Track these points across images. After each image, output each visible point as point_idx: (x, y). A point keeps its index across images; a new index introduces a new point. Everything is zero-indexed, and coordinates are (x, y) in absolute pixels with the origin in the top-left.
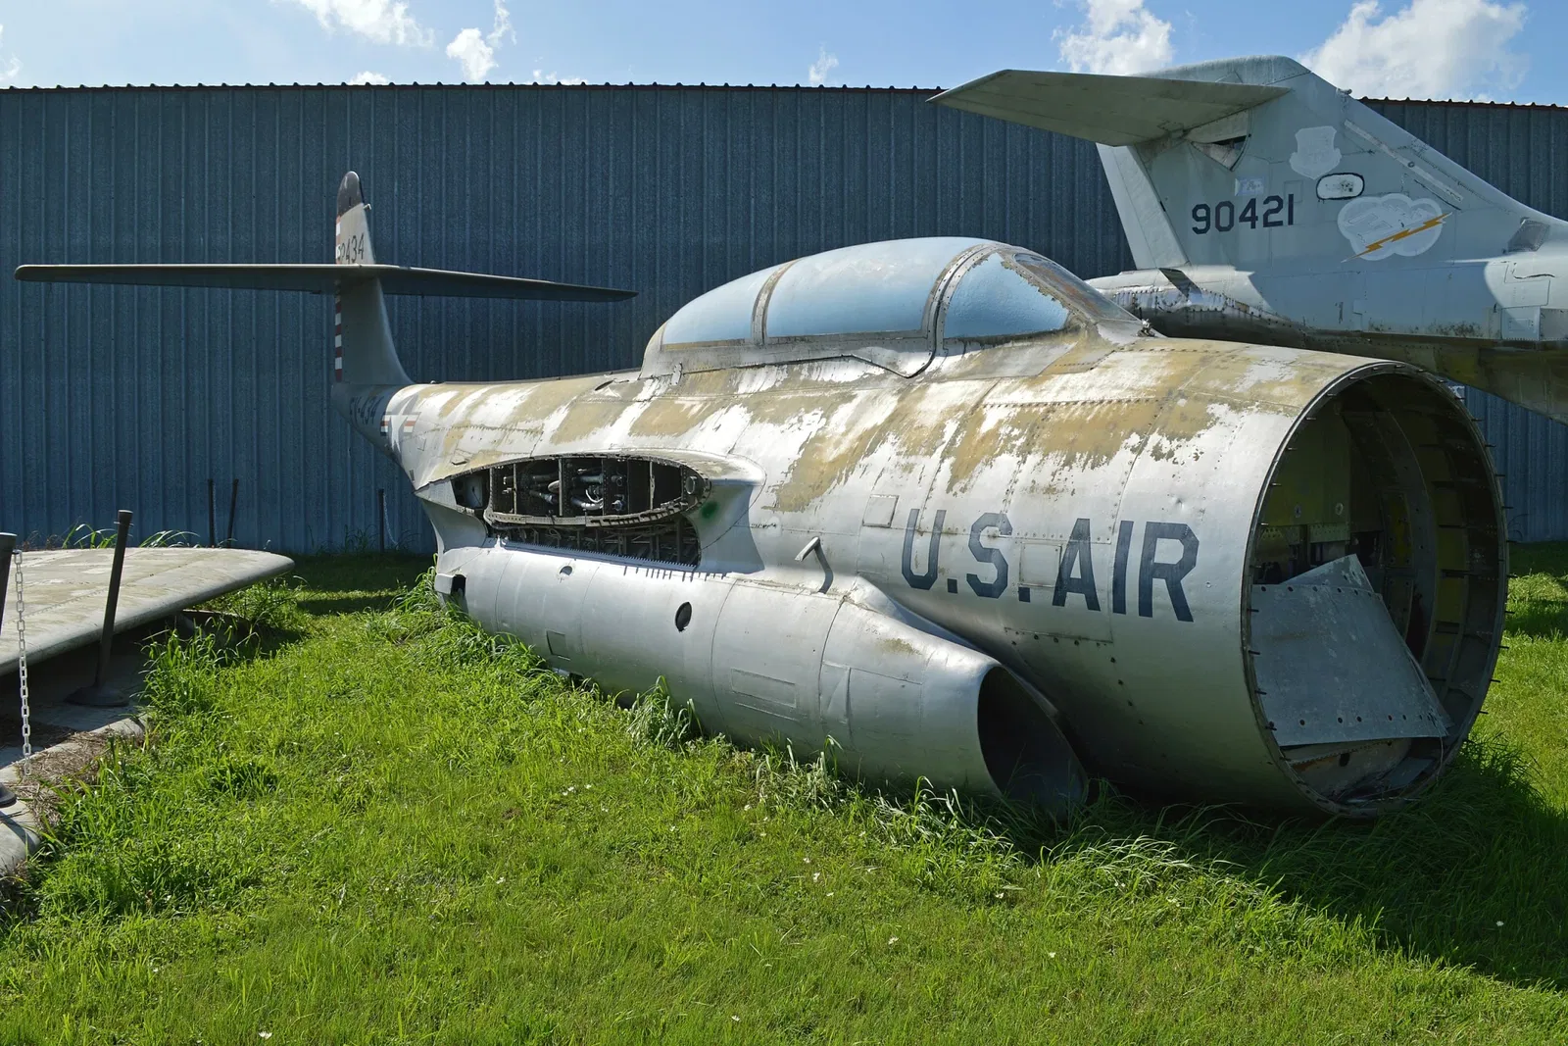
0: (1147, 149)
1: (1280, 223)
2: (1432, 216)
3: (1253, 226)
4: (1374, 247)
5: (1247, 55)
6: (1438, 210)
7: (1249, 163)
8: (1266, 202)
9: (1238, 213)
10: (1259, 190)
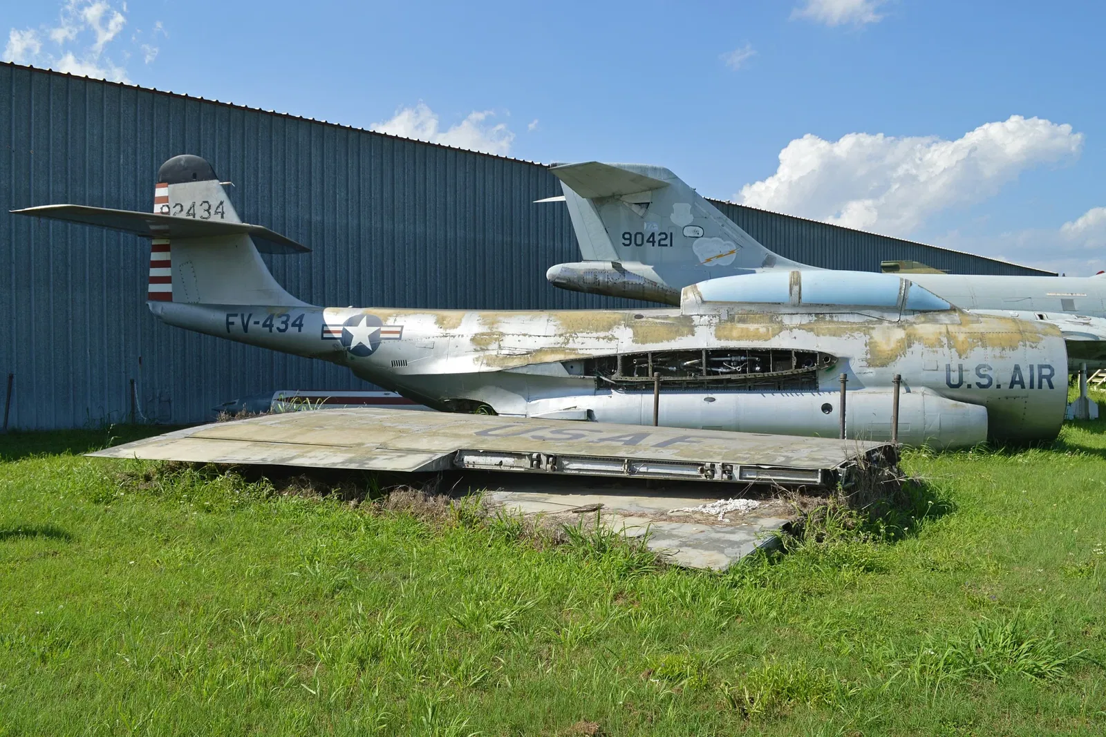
0: (599, 202)
1: (666, 245)
2: (733, 249)
3: (653, 245)
4: (709, 260)
5: (650, 165)
6: (734, 247)
7: (651, 215)
8: (659, 235)
9: (646, 239)
10: (656, 229)
